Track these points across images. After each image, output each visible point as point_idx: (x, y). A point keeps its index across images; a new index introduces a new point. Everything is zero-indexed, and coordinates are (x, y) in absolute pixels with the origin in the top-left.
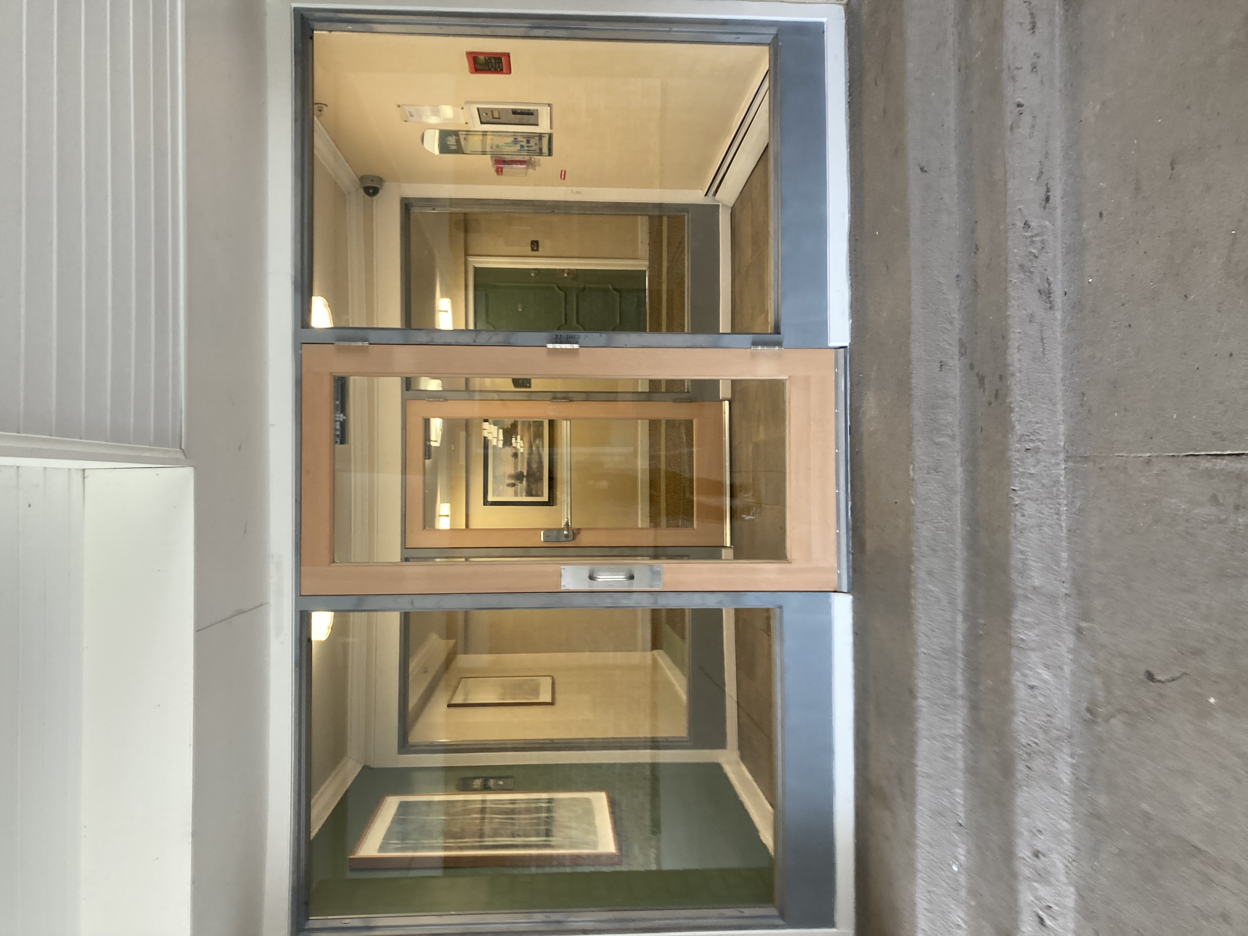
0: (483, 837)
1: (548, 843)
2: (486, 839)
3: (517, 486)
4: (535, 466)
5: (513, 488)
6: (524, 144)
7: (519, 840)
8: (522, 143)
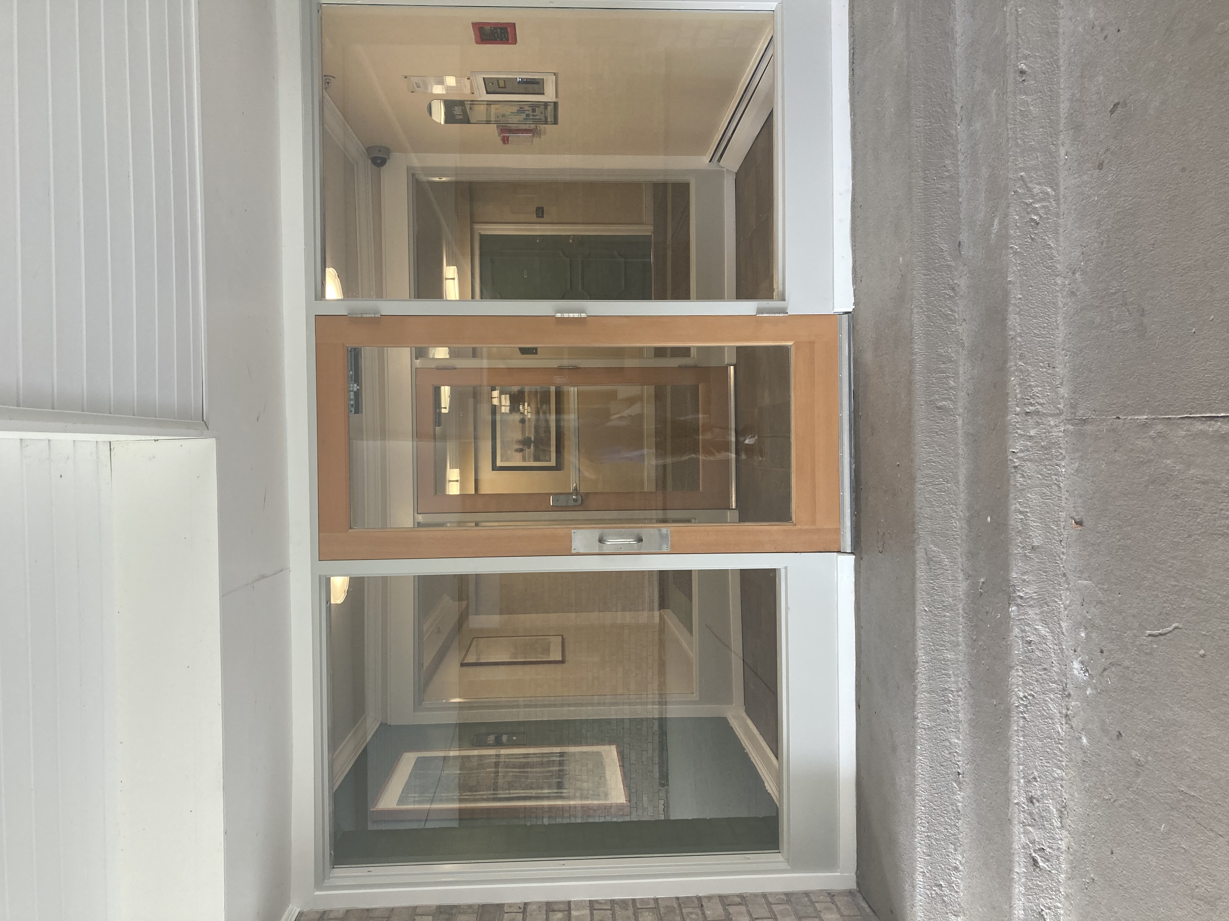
0: (497, 790)
1: (561, 795)
2: (499, 792)
3: (524, 451)
4: (542, 432)
5: (521, 454)
6: (530, 112)
7: (533, 792)
8: (527, 112)
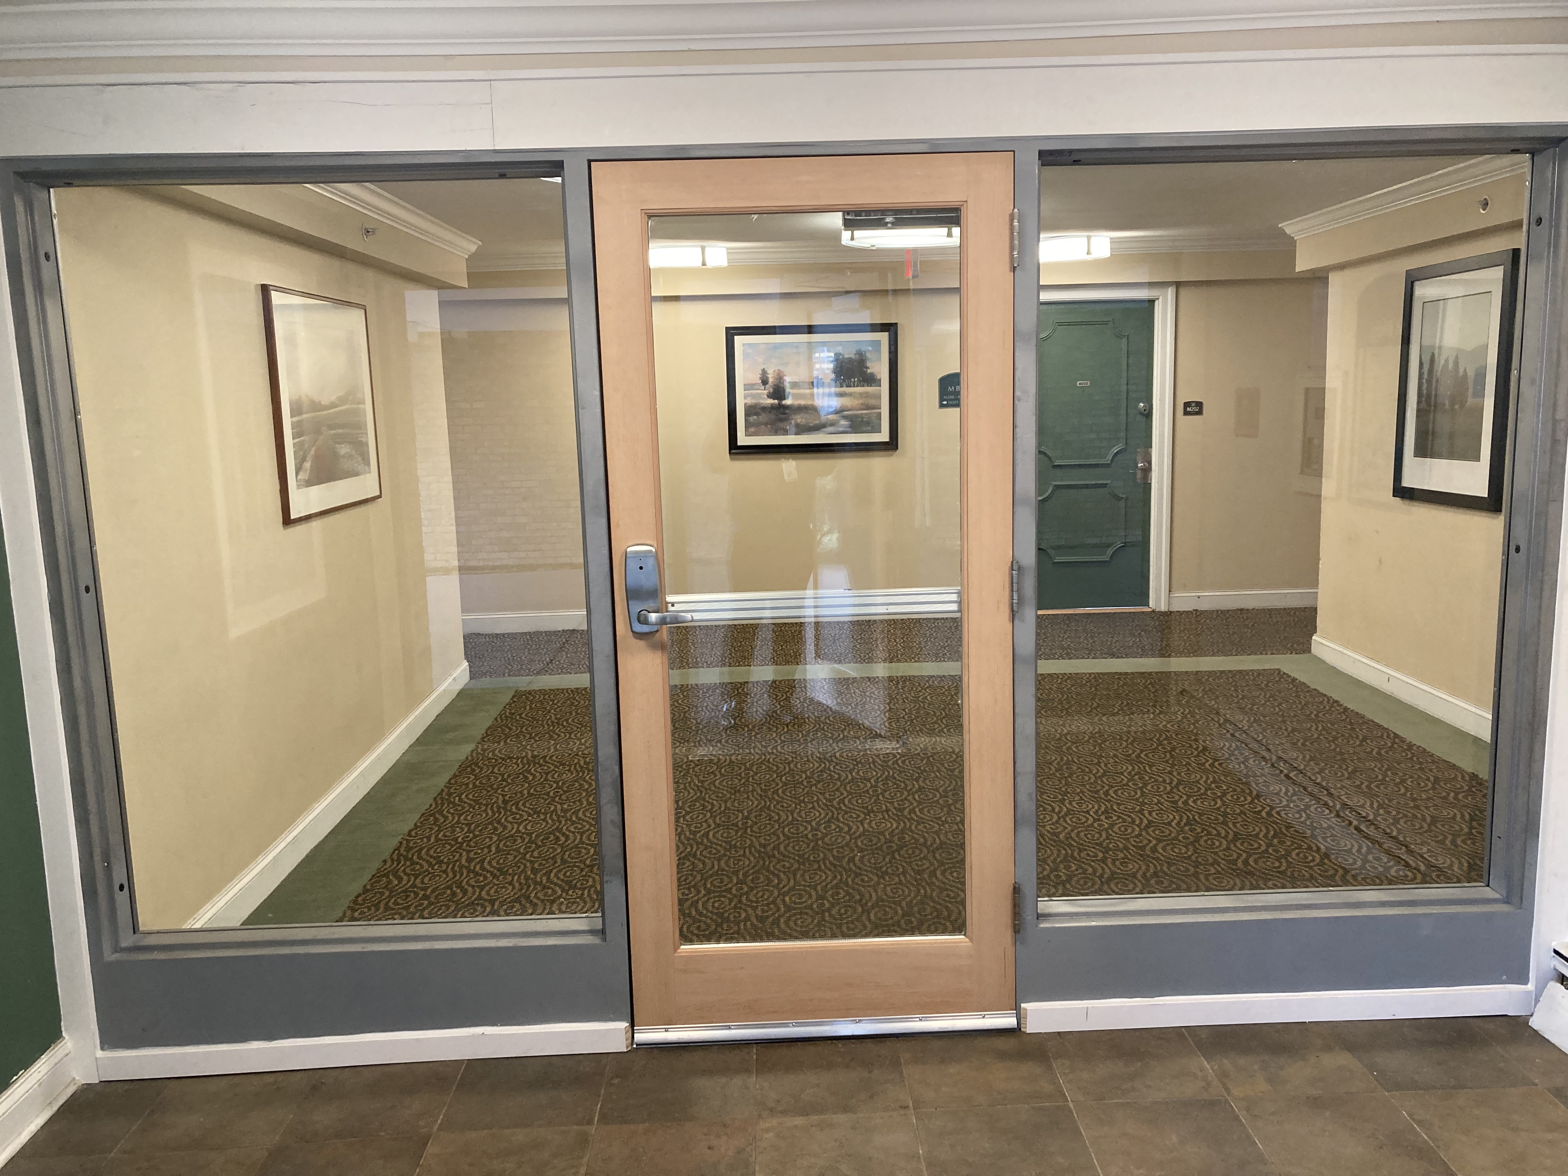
3: (763, 387)
4: (799, 419)
5: (759, 382)
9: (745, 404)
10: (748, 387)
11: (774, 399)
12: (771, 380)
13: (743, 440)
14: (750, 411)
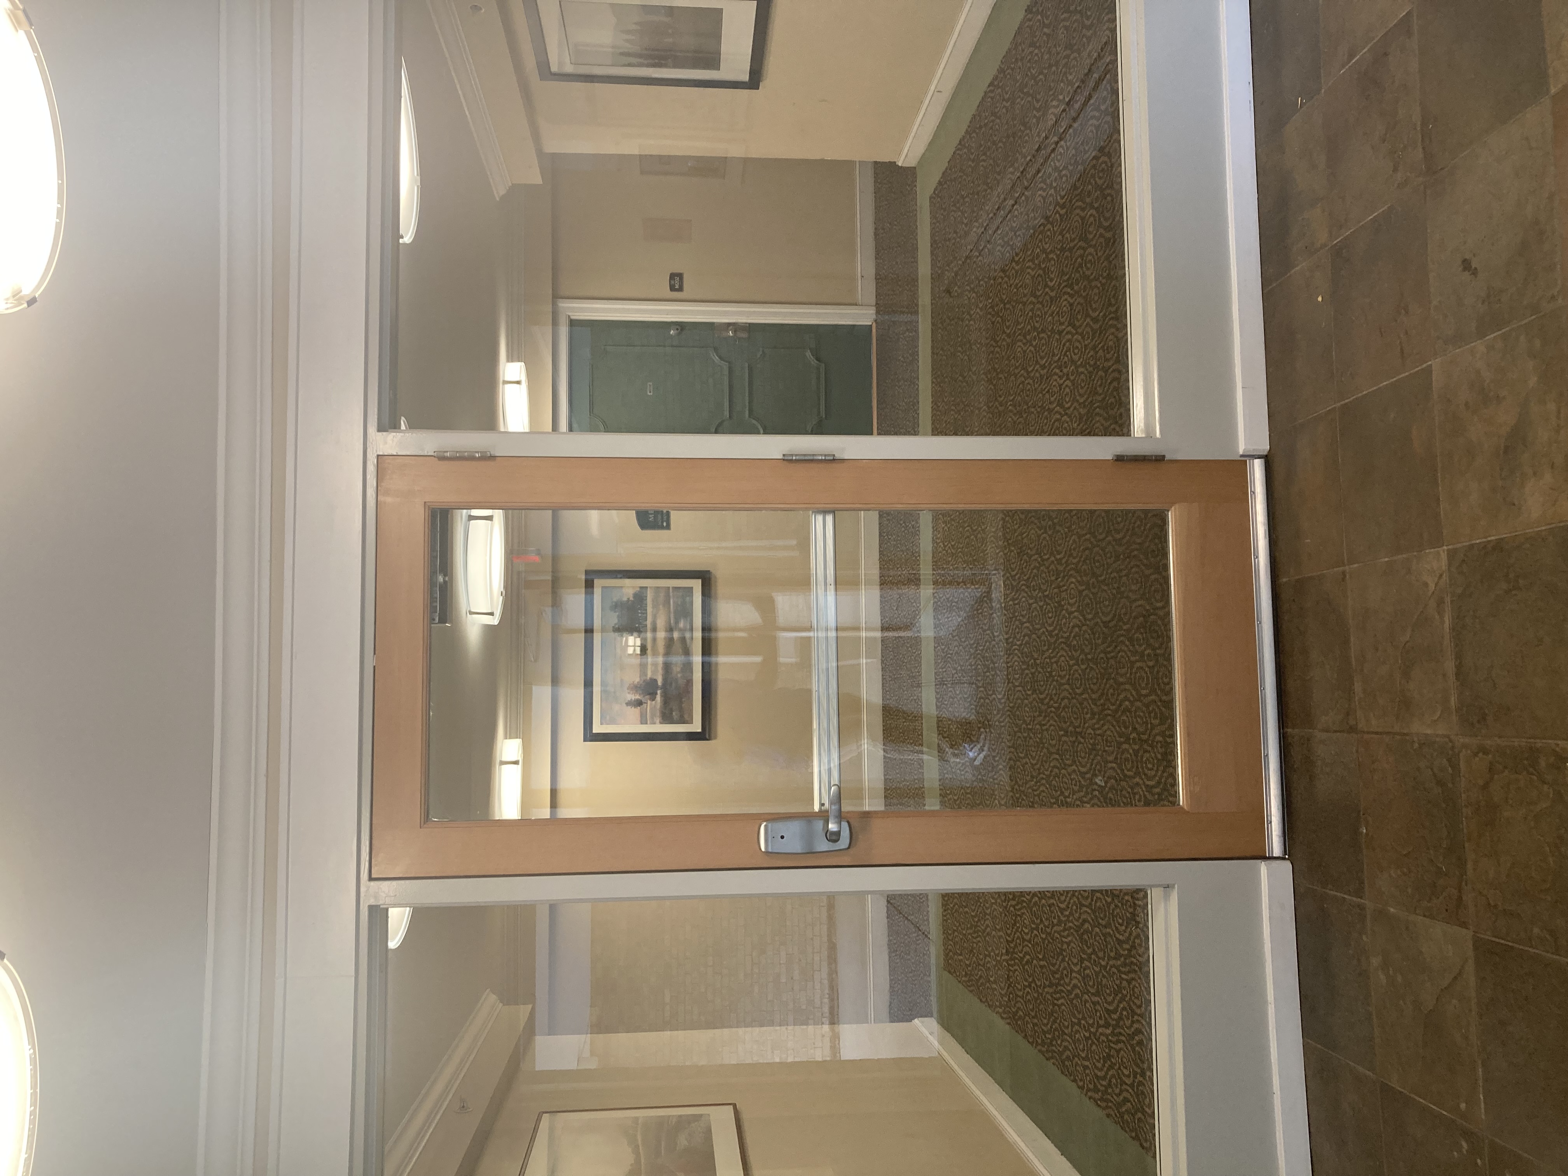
4: (676, 669)
5: (637, 711)
9: (661, 723)
10: (643, 721)
11: (656, 694)
12: (638, 697)
13: (696, 726)
14: (667, 718)
